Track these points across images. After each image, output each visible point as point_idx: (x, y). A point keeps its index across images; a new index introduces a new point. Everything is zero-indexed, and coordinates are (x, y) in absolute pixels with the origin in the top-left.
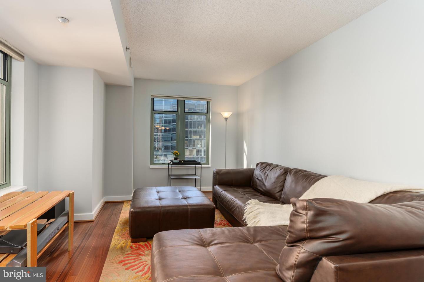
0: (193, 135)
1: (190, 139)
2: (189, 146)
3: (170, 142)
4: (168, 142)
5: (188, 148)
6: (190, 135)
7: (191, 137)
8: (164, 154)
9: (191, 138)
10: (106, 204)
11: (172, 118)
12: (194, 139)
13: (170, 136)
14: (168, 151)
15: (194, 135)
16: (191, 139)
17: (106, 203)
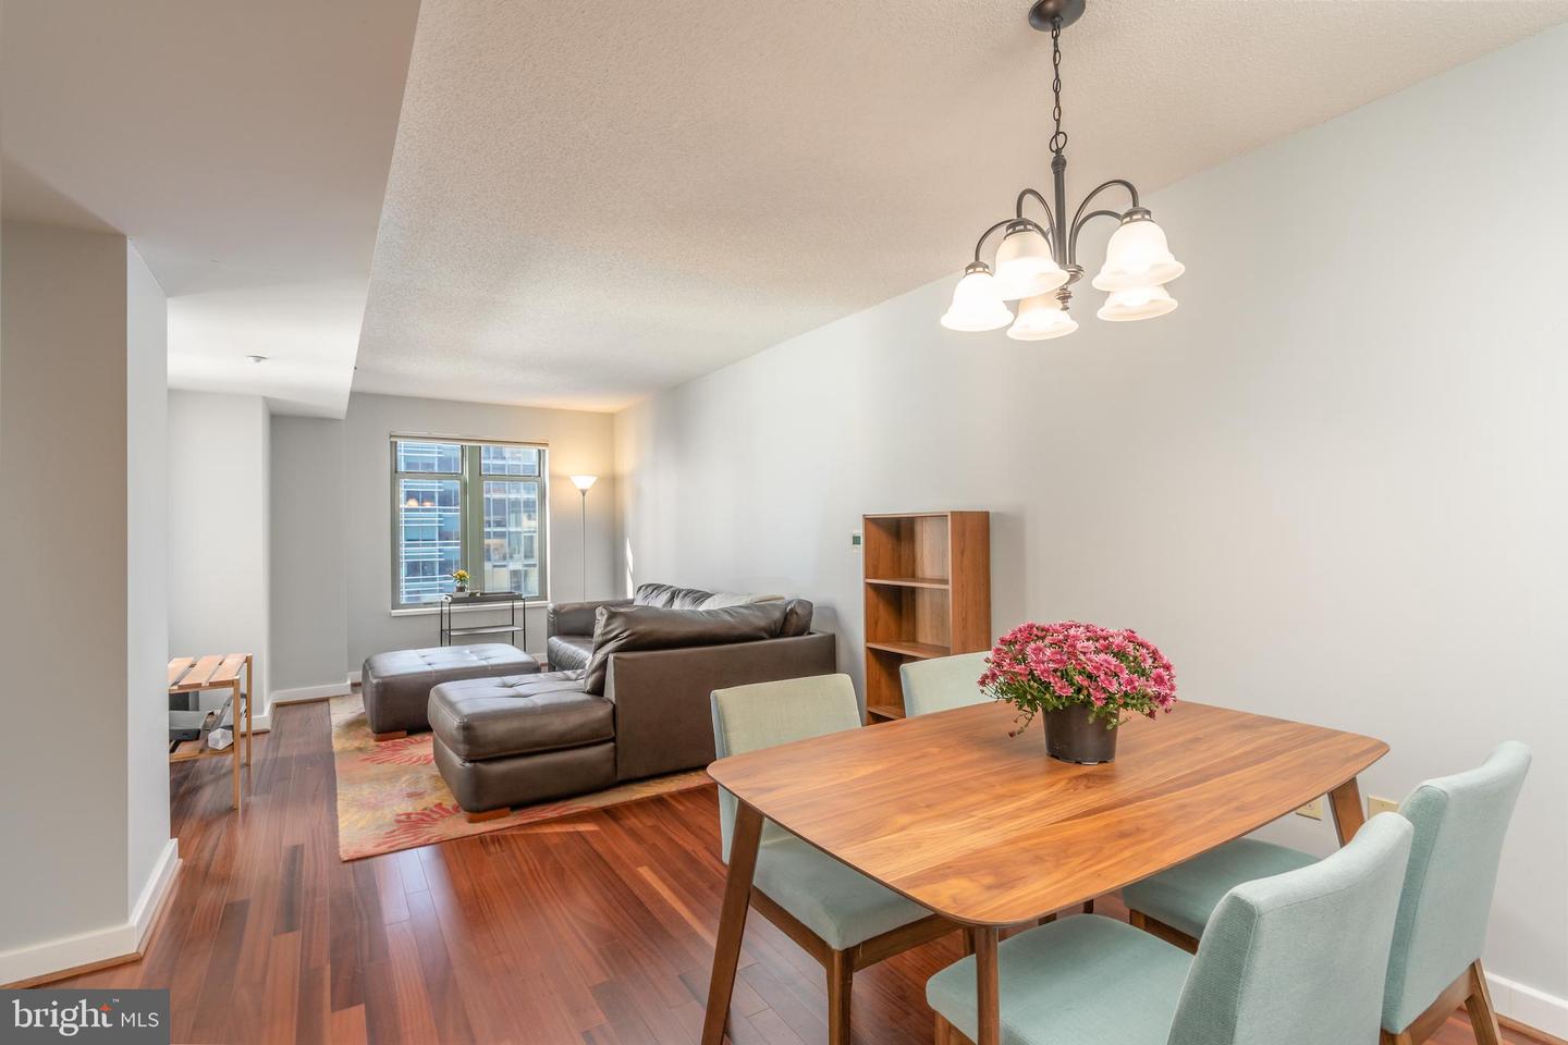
0: (524, 517)
1: (513, 529)
2: (511, 557)
3: (434, 545)
4: (424, 545)
5: (505, 566)
6: (513, 516)
7: (518, 523)
8: (408, 593)
9: (517, 526)
10: (279, 709)
11: (439, 453)
12: (530, 532)
13: (433, 522)
14: (424, 580)
15: (529, 518)
16: (519, 530)
17: (278, 706)
